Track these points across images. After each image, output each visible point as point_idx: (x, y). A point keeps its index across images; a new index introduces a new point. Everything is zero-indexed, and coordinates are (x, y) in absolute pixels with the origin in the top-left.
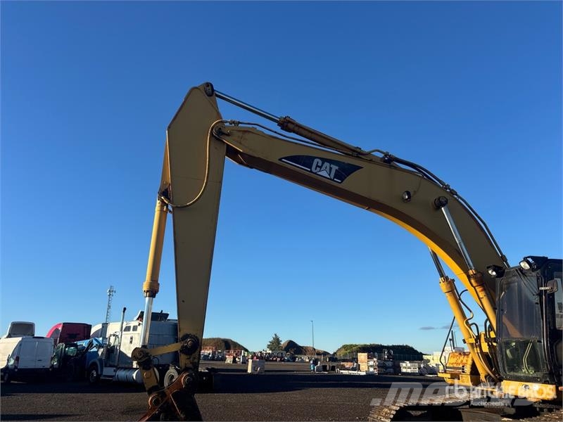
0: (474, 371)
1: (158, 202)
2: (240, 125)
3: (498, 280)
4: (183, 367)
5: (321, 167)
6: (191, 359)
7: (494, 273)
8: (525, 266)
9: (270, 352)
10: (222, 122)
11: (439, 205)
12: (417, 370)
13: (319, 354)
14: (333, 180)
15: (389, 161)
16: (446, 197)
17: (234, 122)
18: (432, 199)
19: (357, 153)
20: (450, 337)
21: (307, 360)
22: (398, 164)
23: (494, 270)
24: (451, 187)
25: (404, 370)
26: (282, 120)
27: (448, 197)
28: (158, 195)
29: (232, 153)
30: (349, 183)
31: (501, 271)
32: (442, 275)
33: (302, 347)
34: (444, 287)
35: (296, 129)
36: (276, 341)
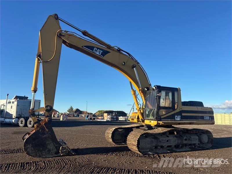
0: (138, 118)
1: (36, 59)
2: (68, 32)
3: (147, 91)
4: (47, 116)
5: (96, 51)
6: (49, 113)
7: (146, 89)
8: (154, 88)
9: (69, 113)
10: (61, 31)
11: (133, 67)
12: (124, 120)
13: (88, 114)
14: (100, 56)
15: (119, 50)
16: (136, 65)
17: (66, 31)
18: (132, 65)
19: (109, 47)
20: (133, 108)
21: (84, 116)
22: (122, 51)
23: (146, 88)
24: (138, 61)
25: (120, 119)
26: (84, 31)
27: (136, 64)
28: (36, 56)
29: (64, 42)
30: (106, 57)
31: (148, 89)
32: (132, 89)
33: (82, 111)
34: (132, 93)
35: (88, 35)
36: (72, 109)
